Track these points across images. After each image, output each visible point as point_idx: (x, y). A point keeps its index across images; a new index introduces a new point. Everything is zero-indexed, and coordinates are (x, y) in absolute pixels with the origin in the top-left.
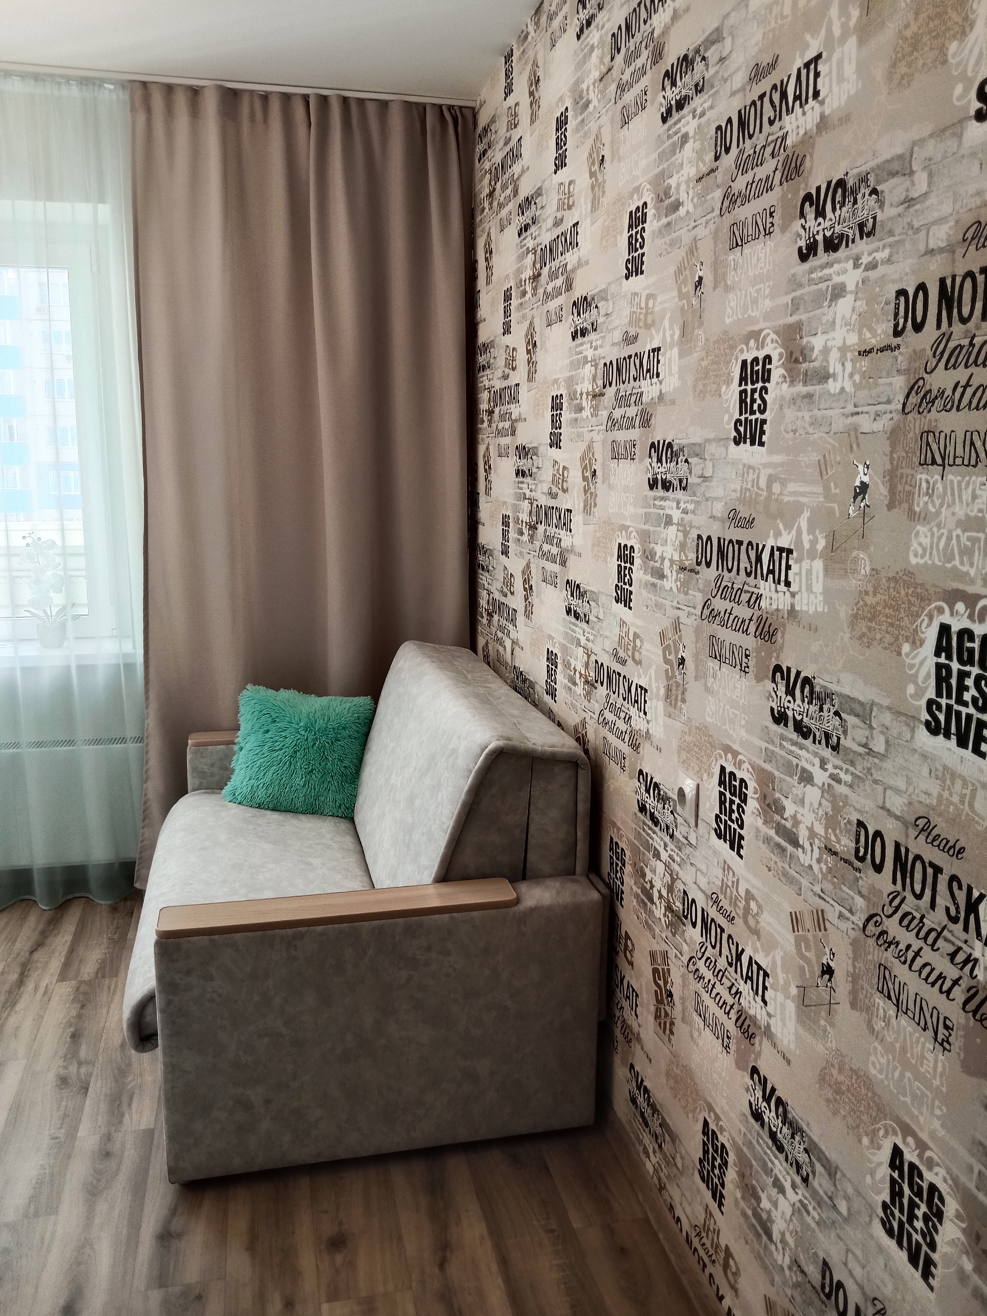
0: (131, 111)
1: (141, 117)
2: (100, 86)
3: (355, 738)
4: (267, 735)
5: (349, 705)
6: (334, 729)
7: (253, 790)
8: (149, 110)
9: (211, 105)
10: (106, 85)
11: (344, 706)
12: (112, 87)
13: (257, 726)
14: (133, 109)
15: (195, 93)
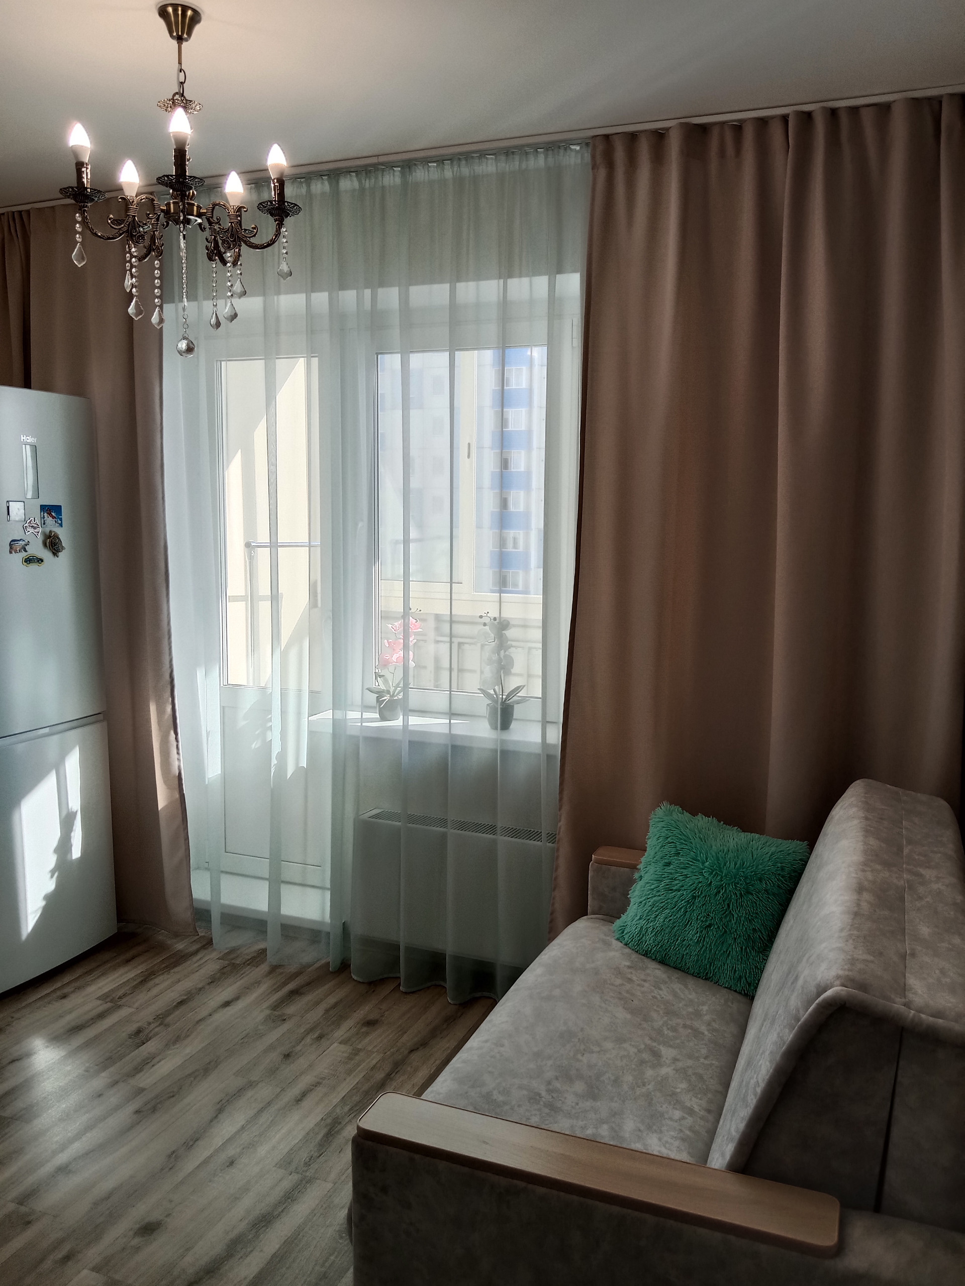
0: (593, 168)
1: (602, 173)
2: (565, 149)
3: (774, 894)
4: (667, 870)
5: (773, 849)
6: (746, 878)
7: (642, 933)
8: (610, 165)
9: (674, 146)
10: (573, 147)
11: (766, 850)
12: (578, 148)
13: (660, 855)
14: (594, 167)
15: (660, 136)
